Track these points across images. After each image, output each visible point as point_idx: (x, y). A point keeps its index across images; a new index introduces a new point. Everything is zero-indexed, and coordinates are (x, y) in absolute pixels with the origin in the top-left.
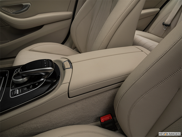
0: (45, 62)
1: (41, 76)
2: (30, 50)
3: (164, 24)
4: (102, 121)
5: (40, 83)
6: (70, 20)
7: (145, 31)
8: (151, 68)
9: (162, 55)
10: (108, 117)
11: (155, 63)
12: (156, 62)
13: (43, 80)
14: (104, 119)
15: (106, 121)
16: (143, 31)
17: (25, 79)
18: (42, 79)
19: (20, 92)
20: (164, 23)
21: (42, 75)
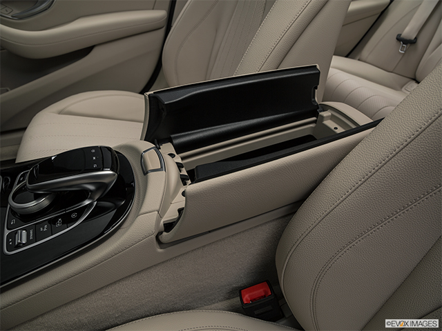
0: (94, 154)
1: (84, 194)
2: (61, 113)
3: (399, 39)
4: (247, 300)
5: (81, 212)
6: (162, 32)
7: (350, 56)
8: (377, 173)
9: (409, 140)
10: (262, 290)
11: (387, 159)
12: (392, 158)
13: (90, 205)
14: (251, 294)
15: (255, 299)
16: (347, 56)
17: (44, 202)
18: (87, 202)
19: (31, 238)
20: (399, 35)
21: (87, 191)
